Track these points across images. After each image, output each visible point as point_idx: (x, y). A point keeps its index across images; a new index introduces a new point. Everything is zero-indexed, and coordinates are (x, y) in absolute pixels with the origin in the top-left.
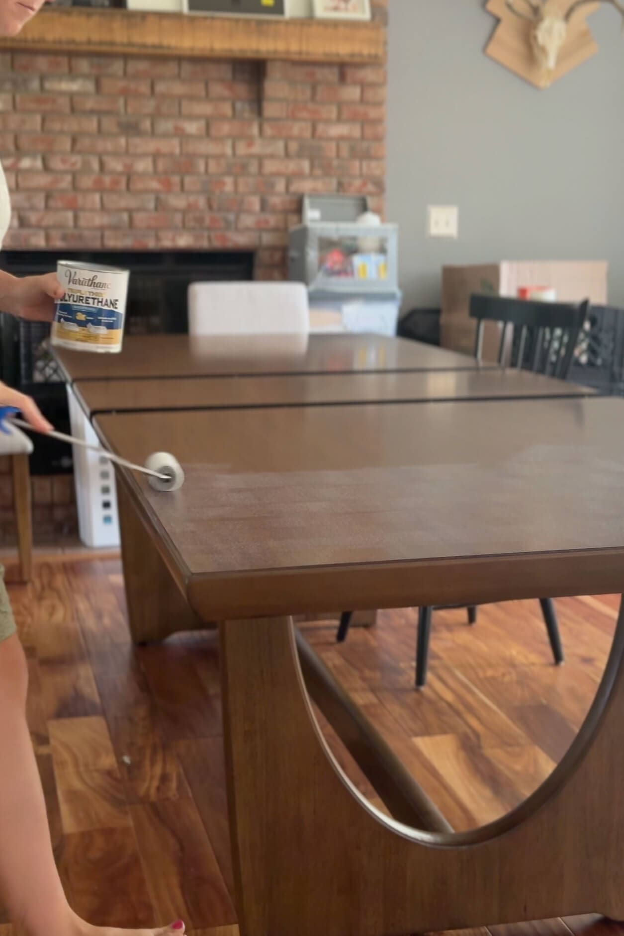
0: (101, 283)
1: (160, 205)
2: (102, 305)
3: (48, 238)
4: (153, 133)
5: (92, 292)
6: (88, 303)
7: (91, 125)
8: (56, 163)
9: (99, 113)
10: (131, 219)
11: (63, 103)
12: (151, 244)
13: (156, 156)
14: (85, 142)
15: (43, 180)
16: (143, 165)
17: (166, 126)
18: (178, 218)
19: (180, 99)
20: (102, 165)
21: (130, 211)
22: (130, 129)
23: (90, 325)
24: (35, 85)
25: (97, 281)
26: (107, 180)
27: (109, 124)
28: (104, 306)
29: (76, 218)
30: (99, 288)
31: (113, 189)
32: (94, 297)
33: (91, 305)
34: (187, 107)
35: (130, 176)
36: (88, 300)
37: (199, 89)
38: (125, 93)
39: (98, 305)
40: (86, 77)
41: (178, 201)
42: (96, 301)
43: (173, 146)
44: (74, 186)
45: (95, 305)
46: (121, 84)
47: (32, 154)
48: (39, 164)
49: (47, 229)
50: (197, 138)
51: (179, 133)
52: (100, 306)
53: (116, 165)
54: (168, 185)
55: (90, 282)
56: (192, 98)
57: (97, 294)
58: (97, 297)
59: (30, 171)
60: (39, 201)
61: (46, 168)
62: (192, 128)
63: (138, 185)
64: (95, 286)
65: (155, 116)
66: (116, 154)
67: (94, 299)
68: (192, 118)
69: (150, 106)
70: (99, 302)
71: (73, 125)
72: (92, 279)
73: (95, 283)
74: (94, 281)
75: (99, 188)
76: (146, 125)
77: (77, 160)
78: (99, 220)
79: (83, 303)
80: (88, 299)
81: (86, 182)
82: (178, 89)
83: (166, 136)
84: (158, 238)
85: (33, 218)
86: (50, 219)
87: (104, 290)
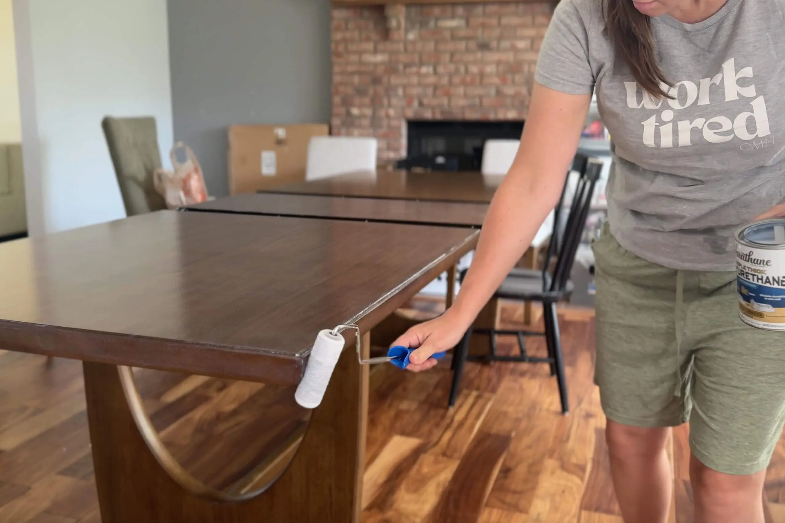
0: (758, 260)
1: (499, 93)
2: (762, 283)
3: (433, 113)
4: (498, 49)
5: (751, 268)
6: (749, 279)
7: (462, 45)
8: (441, 69)
9: (467, 39)
10: (481, 102)
11: (447, 34)
12: (492, 117)
13: (499, 63)
14: (457, 57)
15: (432, 80)
16: (490, 69)
17: (505, 44)
18: (509, 101)
19: (516, 27)
20: (467, 71)
21: (481, 97)
22: (484, 47)
23: (752, 301)
24: (432, 24)
25: (753, 257)
26: (468, 79)
27: (472, 45)
28: (765, 283)
29: (449, 101)
30: (756, 265)
31: (472, 83)
32: (753, 273)
33: (751, 281)
34: (520, 32)
35: (482, 75)
36: (748, 276)
37: (528, 20)
38: (484, 26)
39: (758, 282)
40: (461, 17)
41: (509, 90)
42: (755, 278)
43: (510, 57)
44: (451, 83)
45: (755, 282)
46: (480, 20)
47: (428, 64)
48: (430, 70)
49: (433, 108)
50: (526, 50)
51: (514, 48)
52: (760, 283)
53: (474, 69)
54: (504, 81)
55: (747, 257)
56: (523, 26)
57: (755, 270)
58: (756, 274)
59: (426, 75)
60: (430, 91)
61: (435, 72)
62: (521, 44)
63: (486, 80)
64: (753, 261)
65: (500, 38)
66: (475, 63)
67: (754, 275)
68: (522, 38)
69: (497, 32)
70: (758, 279)
71: (451, 46)
72: (748, 254)
73: (752, 259)
74: (751, 257)
75: (464, 83)
76: (494, 44)
77: (452, 67)
78: (462, 102)
79: (744, 277)
80: (747, 274)
81: (456, 80)
82: (515, 20)
83: (505, 50)
84: (496, 113)
85: (426, 101)
86: (435, 102)
87: (762, 267)
